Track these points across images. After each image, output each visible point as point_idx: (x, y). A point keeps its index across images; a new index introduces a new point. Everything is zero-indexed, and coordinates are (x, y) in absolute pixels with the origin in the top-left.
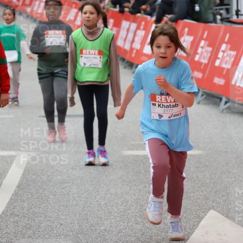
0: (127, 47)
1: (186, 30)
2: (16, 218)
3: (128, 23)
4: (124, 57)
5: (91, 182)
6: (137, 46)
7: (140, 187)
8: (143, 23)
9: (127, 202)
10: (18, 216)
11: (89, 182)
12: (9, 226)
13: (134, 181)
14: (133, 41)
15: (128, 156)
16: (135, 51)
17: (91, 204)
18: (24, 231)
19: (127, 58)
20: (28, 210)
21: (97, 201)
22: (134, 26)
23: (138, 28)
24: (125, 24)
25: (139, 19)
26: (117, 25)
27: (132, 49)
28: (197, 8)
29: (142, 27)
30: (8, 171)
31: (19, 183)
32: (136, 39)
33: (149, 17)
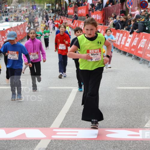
0: (119, 44)
1: (144, 36)
2: (73, 115)
3: (119, 34)
4: (117, 48)
5: (104, 100)
6: (123, 43)
7: (124, 102)
8: (125, 34)
9: (119, 109)
10: (74, 114)
11: (103, 100)
12: (70, 118)
13: (122, 100)
14: (121, 41)
15: (119, 89)
16: (122, 45)
17: (104, 109)
18: (76, 121)
19: (119, 48)
20: (78, 111)
21: (107, 108)
22: (121, 35)
23: (123, 36)
24: (118, 34)
25: (124, 32)
26: (115, 34)
27: (120, 44)
28: (147, 29)
29: (125, 35)
30: (69, 95)
31: (74, 100)
32: (122, 40)
33: (128, 31)
